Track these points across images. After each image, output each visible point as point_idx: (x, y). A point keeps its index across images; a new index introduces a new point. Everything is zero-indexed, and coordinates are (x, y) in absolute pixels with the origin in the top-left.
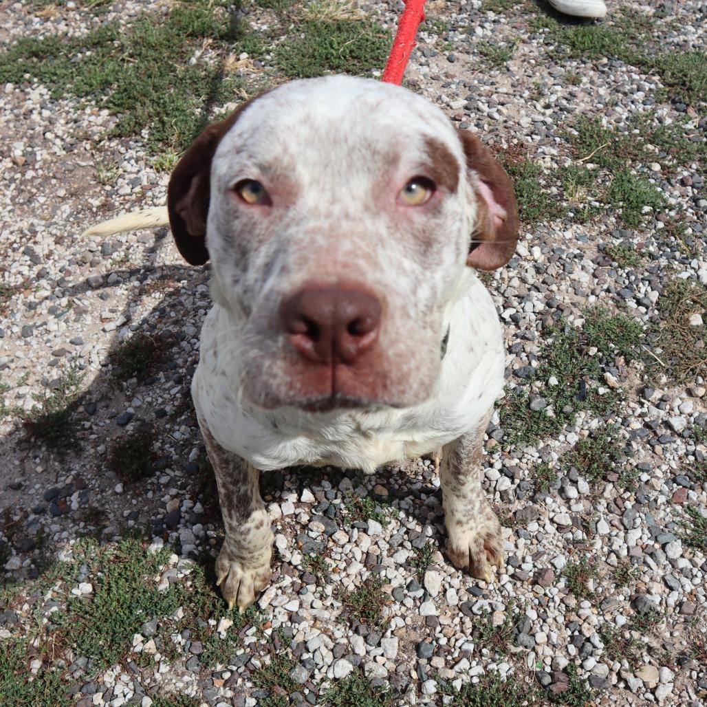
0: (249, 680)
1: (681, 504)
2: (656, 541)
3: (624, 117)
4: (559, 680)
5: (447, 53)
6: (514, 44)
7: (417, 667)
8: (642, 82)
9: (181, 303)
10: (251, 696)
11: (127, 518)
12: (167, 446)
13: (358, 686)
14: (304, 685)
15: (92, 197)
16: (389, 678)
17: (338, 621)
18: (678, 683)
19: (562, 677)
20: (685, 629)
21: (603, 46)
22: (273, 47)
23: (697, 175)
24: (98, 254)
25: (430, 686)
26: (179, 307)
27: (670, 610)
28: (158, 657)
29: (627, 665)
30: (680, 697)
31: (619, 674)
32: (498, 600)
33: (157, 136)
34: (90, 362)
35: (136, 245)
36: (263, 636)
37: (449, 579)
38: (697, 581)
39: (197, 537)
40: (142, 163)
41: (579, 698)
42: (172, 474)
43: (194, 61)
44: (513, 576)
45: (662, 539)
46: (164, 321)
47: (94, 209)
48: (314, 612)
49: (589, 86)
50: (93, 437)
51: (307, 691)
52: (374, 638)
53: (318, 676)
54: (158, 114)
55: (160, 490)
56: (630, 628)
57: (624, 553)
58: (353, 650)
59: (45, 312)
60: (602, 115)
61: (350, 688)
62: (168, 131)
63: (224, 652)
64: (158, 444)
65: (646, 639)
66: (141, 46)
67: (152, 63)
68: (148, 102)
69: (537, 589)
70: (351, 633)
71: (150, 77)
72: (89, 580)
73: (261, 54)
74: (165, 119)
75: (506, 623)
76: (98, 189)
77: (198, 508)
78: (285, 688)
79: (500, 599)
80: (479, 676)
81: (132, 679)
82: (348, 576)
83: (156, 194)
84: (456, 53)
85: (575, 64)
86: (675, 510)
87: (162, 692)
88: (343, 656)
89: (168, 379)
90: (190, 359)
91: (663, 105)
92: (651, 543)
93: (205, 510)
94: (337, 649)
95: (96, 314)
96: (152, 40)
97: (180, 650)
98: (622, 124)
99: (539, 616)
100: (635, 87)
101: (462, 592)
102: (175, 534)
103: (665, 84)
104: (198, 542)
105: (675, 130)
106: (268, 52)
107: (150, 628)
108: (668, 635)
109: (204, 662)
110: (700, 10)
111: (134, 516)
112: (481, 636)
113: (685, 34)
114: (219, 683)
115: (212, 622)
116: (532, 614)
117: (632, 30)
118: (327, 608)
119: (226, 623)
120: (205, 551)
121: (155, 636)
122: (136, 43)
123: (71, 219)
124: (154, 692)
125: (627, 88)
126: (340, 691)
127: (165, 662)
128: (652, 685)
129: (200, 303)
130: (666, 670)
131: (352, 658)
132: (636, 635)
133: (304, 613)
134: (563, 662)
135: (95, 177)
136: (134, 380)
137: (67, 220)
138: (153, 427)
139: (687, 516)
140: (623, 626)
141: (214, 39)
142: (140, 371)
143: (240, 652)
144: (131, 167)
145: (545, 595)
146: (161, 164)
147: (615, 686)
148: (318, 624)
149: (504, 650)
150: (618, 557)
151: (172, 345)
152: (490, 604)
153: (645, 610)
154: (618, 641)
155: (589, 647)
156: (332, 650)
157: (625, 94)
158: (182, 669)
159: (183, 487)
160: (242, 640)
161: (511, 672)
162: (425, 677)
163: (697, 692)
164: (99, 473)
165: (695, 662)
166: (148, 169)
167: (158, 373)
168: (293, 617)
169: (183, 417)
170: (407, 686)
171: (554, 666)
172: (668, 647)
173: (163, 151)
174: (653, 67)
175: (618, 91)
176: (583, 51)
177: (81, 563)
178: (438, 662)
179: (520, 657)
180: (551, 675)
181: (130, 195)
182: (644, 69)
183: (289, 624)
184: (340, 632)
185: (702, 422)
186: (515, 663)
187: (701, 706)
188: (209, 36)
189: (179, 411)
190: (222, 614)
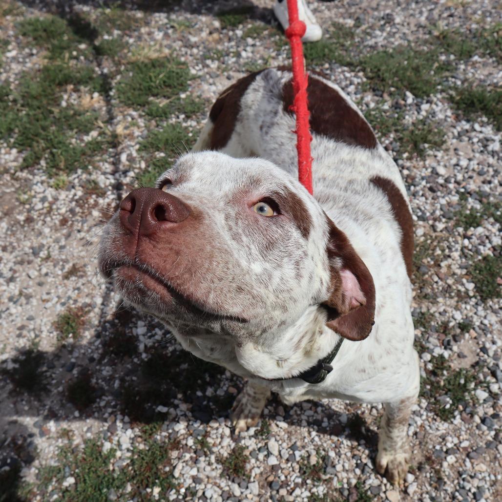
5: (226, 74)
6: (267, 61)
8: (352, 78)
9: (90, 282)
11: (86, 432)
12: (100, 381)
15: (18, 214)
17: (221, 476)
18: (420, 481)
19: (354, 491)
20: (420, 448)
21: (324, 55)
22: (113, 84)
23: (394, 143)
24: (31, 255)
26: (89, 285)
27: (411, 438)
30: (421, 489)
32: (311, 448)
33: (51, 164)
34: (42, 332)
35: (53, 245)
36: (179, 494)
38: (424, 417)
39: (130, 438)
40: (45, 184)
42: (106, 399)
43: (64, 104)
44: (318, 432)
46: (81, 296)
47: (22, 223)
48: (207, 473)
50: (54, 382)
52: (244, 484)
54: (48, 148)
55: (101, 410)
58: (233, 494)
59: (6, 301)
62: (57, 160)
64: (94, 381)
66: (28, 99)
67: (37, 110)
68: (40, 140)
69: (333, 437)
70: (230, 483)
71: (37, 120)
72: (72, 475)
73: (107, 91)
74: (54, 150)
75: (318, 462)
76: (21, 208)
77: (127, 418)
79: (313, 447)
80: (308, 497)
82: (222, 447)
83: (59, 206)
84: (231, 73)
88: (228, 499)
91: (368, 93)
93: (131, 419)
94: (224, 495)
95: (38, 297)
96: (34, 93)
99: (336, 454)
100: (348, 82)
102: (116, 438)
103: (368, 78)
104: (131, 441)
105: (377, 111)
106: (111, 89)
110: (383, 18)
111: (90, 430)
112: (305, 472)
113: (375, 37)
115: (149, 490)
116: (332, 454)
117: (341, 40)
118: (213, 470)
119: (157, 490)
120: (136, 447)
122: (23, 97)
123: (9, 233)
131: (233, 498)
133: (201, 476)
134: (354, 482)
135: (18, 199)
137: (6, 234)
138: (89, 370)
141: (74, 84)
144: (39, 188)
145: (338, 441)
146: (58, 185)
148: (211, 481)
149: (319, 479)
150: (377, 410)
151: (89, 312)
152: (307, 452)
155: (366, 469)
156: (221, 495)
160: (168, 498)
161: (325, 492)
163: (431, 485)
164: (63, 406)
165: (427, 467)
166: (50, 189)
167: (84, 333)
168: (195, 480)
169: (106, 361)
171: (349, 483)
173: (57, 174)
174: (357, 66)
176: (312, 60)
177: (65, 466)
178: (283, 492)
179: (328, 481)
180: (348, 490)
181: (42, 209)
182: (352, 68)
183: (194, 485)
184: (223, 483)
185: (416, 315)
186: (326, 485)
187: (434, 495)
188: (71, 83)
189: (103, 357)
190: (154, 484)
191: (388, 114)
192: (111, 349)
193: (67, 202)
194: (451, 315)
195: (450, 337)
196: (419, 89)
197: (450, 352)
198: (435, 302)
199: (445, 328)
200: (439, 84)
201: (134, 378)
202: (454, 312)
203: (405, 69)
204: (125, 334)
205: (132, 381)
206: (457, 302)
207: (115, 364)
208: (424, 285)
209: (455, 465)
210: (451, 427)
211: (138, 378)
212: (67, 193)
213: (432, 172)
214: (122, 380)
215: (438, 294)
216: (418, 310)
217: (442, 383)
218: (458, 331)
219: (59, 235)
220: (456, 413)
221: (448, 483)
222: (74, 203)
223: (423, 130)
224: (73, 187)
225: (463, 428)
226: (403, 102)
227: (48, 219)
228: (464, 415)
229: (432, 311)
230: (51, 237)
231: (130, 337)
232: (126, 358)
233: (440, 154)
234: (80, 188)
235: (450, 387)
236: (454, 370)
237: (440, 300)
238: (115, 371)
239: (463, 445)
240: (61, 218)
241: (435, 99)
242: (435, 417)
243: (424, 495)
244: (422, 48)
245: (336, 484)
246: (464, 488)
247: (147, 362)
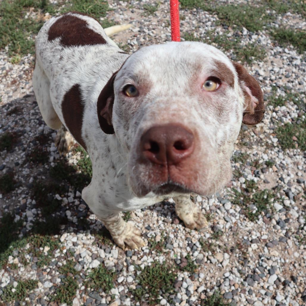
0: (58, 271)
1: (230, 187)
2: (220, 203)
3: (203, 32)
4: (183, 262)
5: (131, 9)
6: (158, 4)
7: (126, 261)
8: (210, 18)
9: (24, 118)
10: (59, 277)
11: (5, 208)
12: (20, 177)
13: (102, 270)
14: (80, 272)
16: (115, 266)
17: (93, 244)
18: (231, 259)
19: (185, 260)
20: (233, 237)
21: (194, 4)
22: (59, 10)
23: (233, 55)
25: (132, 268)
26: (23, 120)
27: (227, 230)
28: (19, 265)
29: (210, 253)
30: (232, 264)
31: (207, 257)
32: (158, 231)
33: (12, 49)
35: (4, 95)
36: (62, 253)
37: (137, 224)
38: (238, 218)
39: (34, 214)
40: (6, 61)
41: (192, 268)
42: (22, 189)
43: (26, 17)
44: (163, 221)
45: (223, 202)
46: (17, 125)
48: (83, 241)
49: (189, 20)
51: (81, 274)
52: (108, 250)
53: (86, 268)
54: (12, 40)
55: (18, 196)
56: (211, 238)
57: (208, 209)
58: (100, 256)
60: (194, 32)
61: (99, 271)
62: (16, 47)
63: (47, 260)
64: (16, 177)
65: (218, 243)
66: (4, 12)
67: (9, 19)
68: (7, 35)
69: (173, 225)
70: (98, 249)
71: (8, 24)
73: (54, 13)
74: (15, 42)
75: (161, 240)
77: (34, 202)
78: (72, 273)
79: (159, 231)
80: (152, 262)
81: (10, 275)
82: (96, 225)
83: (12, 73)
84: (134, 9)
85: (183, 11)
86: (227, 190)
87: (22, 279)
88: (96, 259)
89: (19, 150)
90: (28, 141)
91: (219, 27)
92: (219, 204)
93: (37, 203)
94: (93, 256)
96: (8, 9)
97: (28, 261)
98: (202, 35)
99: (175, 236)
100: (207, 20)
101: (143, 229)
102: (24, 214)
103: (220, 18)
104: (34, 216)
105: (224, 37)
106: (57, 12)
107: (15, 253)
108: (226, 240)
109: (39, 265)
111: (7, 207)
112: (151, 246)
114: (45, 274)
115: (41, 249)
116: (172, 236)
118: (88, 239)
119: (47, 249)
120: (37, 220)
121: (18, 256)
124: (18, 279)
125: (204, 20)
126: (95, 273)
127: (22, 267)
128: (221, 261)
129: (32, 117)
130: (226, 255)
131: (99, 259)
132: (214, 241)
133: (79, 242)
134: (185, 254)
136: (5, 151)
138: (14, 170)
139: (233, 192)
140: (209, 238)
141: (35, 7)
142: (8, 147)
143: (53, 260)
144: (1, 62)
145: (177, 228)
146: (14, 61)
147: (206, 262)
148: (85, 246)
149: (161, 251)
150: (205, 210)
151: (21, 135)
152: (155, 233)
153: (217, 231)
154: (206, 244)
155: (195, 248)
156: (91, 256)
157: (203, 23)
158: (29, 269)
159: (27, 194)
160: (54, 255)
161: (164, 260)
162: (129, 264)
163: (239, 262)
165: (237, 250)
166: (8, 63)
167: (15, 147)
168: (75, 244)
169: (26, 165)
170: (122, 269)
171: (181, 256)
172: (227, 245)
173: (14, 55)
174: (214, 11)
175: (200, 22)
176: (186, 6)
178: (135, 258)
179: (168, 253)
180: (180, 260)
181: (2, 74)
182: (211, 12)
183: (73, 247)
184: (94, 249)
185: (237, 154)
186: (166, 256)
187: (240, 268)
188: (32, 7)
189: (24, 163)
190: (45, 245)
191: (230, 39)
192: (31, 158)
193: (18, 71)
194: (261, 156)
195: (259, 170)
196: (251, 27)
197: (258, 179)
198: (251, 148)
199: (256, 164)
200: (264, 25)
201: (44, 177)
202: (263, 154)
203: (244, 16)
204: (42, 150)
205: (42, 179)
206: (266, 149)
207: (32, 168)
208: (244, 137)
209: (257, 251)
210: (256, 225)
211: (46, 178)
212: (19, 66)
213: (256, 73)
214: (35, 178)
215: (253, 143)
216: (239, 152)
217: (251, 197)
218: (265, 166)
219: (9, 89)
220: (260, 216)
221: (251, 262)
222: (22, 72)
223: (252, 49)
224: (24, 63)
225: (264, 227)
226: (241, 33)
227: (4, 80)
228: (265, 218)
229: (248, 153)
230: (4, 90)
231: (45, 152)
232: (40, 165)
233: (261, 64)
234: (28, 65)
235: (257, 200)
236: (261, 190)
237: (255, 147)
238: (31, 172)
239: (263, 238)
240: (13, 80)
241: (261, 33)
242: (245, 218)
243: (234, 268)
244: (255, 5)
245: (172, 256)
246: (262, 266)
247: (54, 168)
